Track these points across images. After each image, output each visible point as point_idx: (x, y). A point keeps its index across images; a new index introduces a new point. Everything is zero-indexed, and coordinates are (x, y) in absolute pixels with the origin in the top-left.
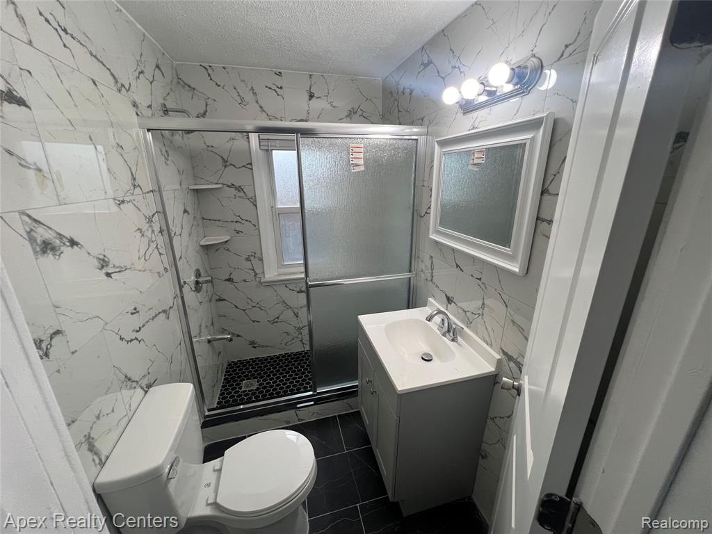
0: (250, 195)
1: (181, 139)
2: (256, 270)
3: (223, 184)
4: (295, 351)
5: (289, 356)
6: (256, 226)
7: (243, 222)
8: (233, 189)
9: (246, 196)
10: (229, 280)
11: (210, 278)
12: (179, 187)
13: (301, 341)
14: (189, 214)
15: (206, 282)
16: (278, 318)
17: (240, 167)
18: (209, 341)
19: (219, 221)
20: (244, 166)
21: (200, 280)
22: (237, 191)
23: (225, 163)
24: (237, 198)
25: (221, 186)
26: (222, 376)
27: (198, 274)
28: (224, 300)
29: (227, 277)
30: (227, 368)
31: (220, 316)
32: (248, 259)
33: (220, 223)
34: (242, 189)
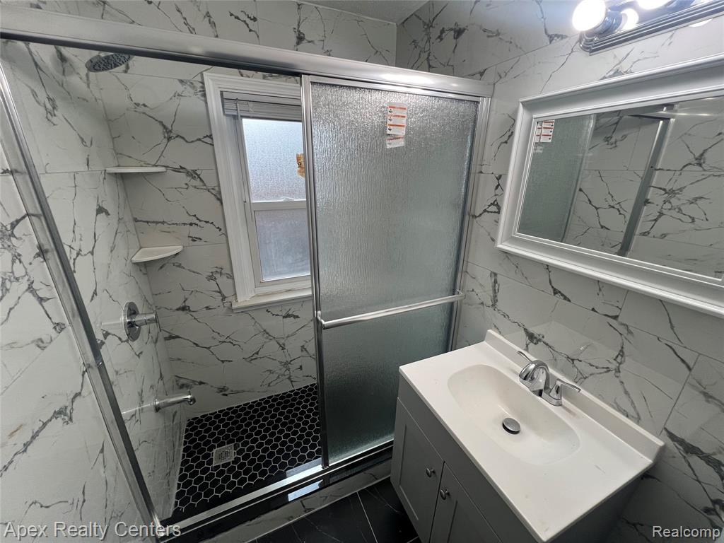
0: (211, 183)
1: (84, 86)
2: (223, 292)
3: (167, 167)
4: (280, 392)
5: (274, 400)
6: (222, 230)
7: (202, 224)
8: (183, 175)
9: (205, 185)
10: (184, 309)
11: (154, 316)
12: (84, 168)
13: (289, 378)
14: (107, 214)
15: (147, 322)
16: (257, 353)
17: (192, 142)
18: (157, 409)
19: (163, 223)
20: (199, 140)
21: (137, 319)
22: (189, 178)
23: (169, 135)
24: (191, 188)
25: (162, 169)
26: (180, 445)
27: (132, 311)
28: (178, 337)
29: (180, 304)
30: (187, 430)
31: (172, 359)
32: (211, 278)
33: (165, 227)
34: (199, 176)
